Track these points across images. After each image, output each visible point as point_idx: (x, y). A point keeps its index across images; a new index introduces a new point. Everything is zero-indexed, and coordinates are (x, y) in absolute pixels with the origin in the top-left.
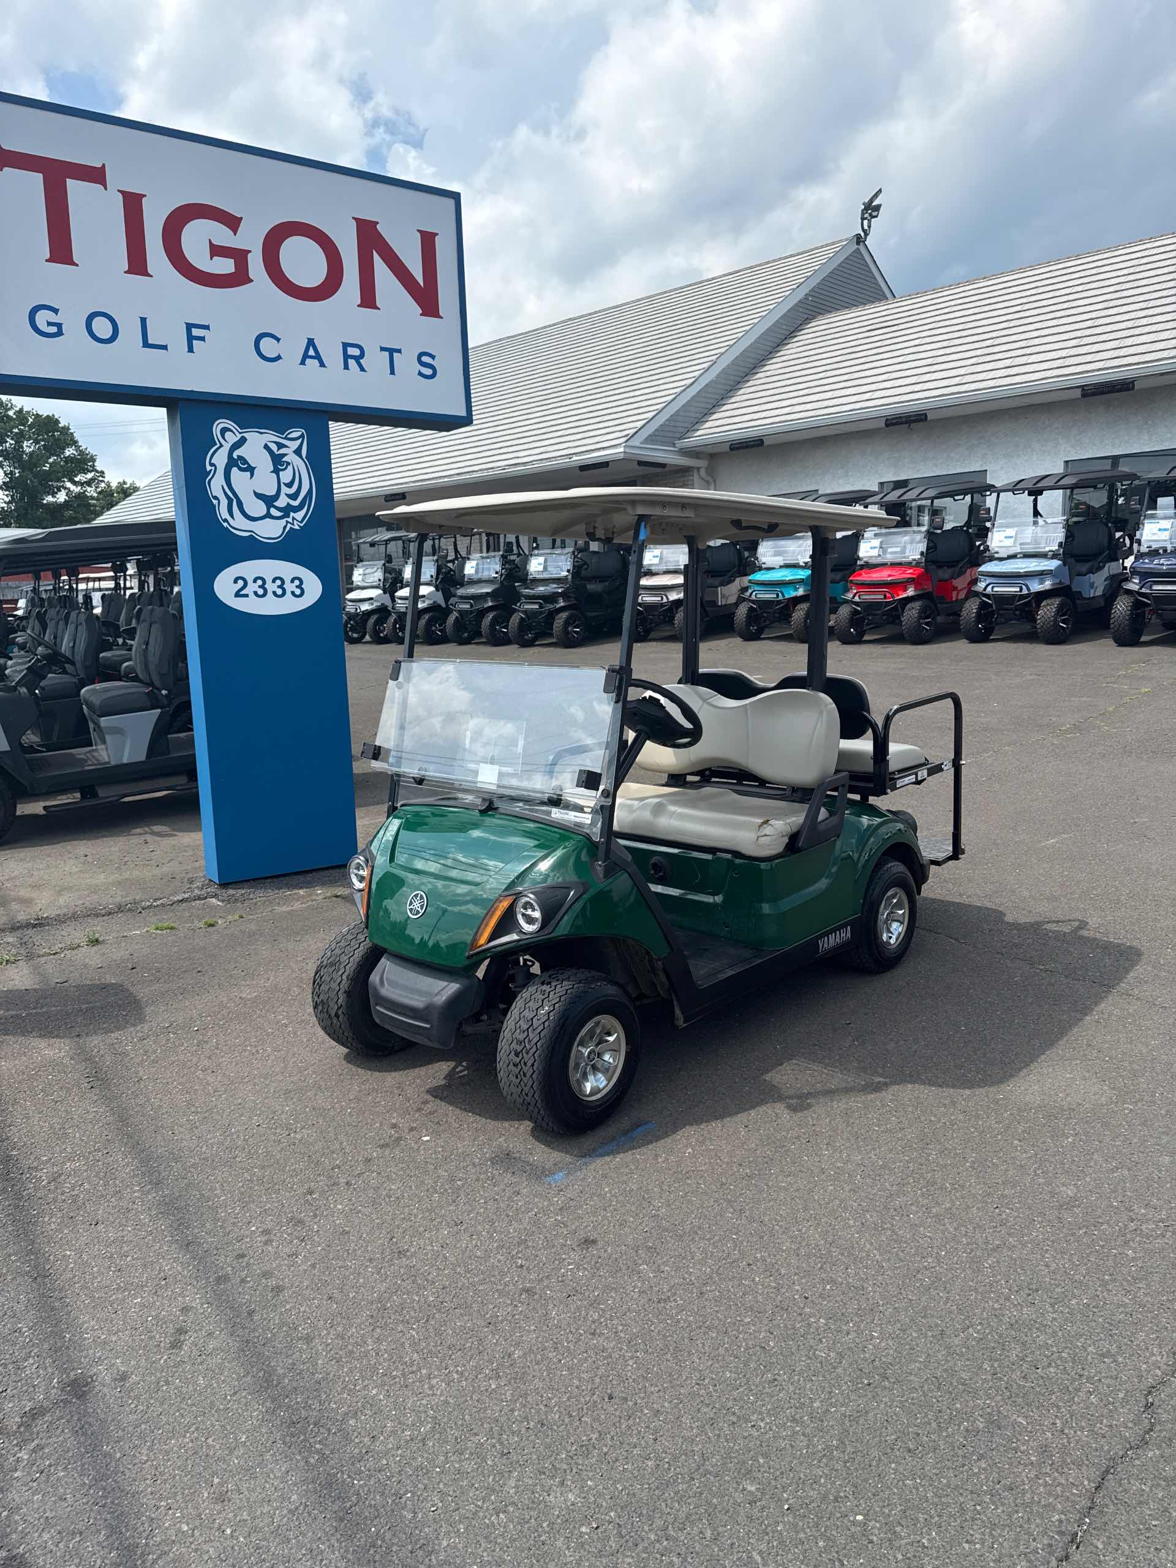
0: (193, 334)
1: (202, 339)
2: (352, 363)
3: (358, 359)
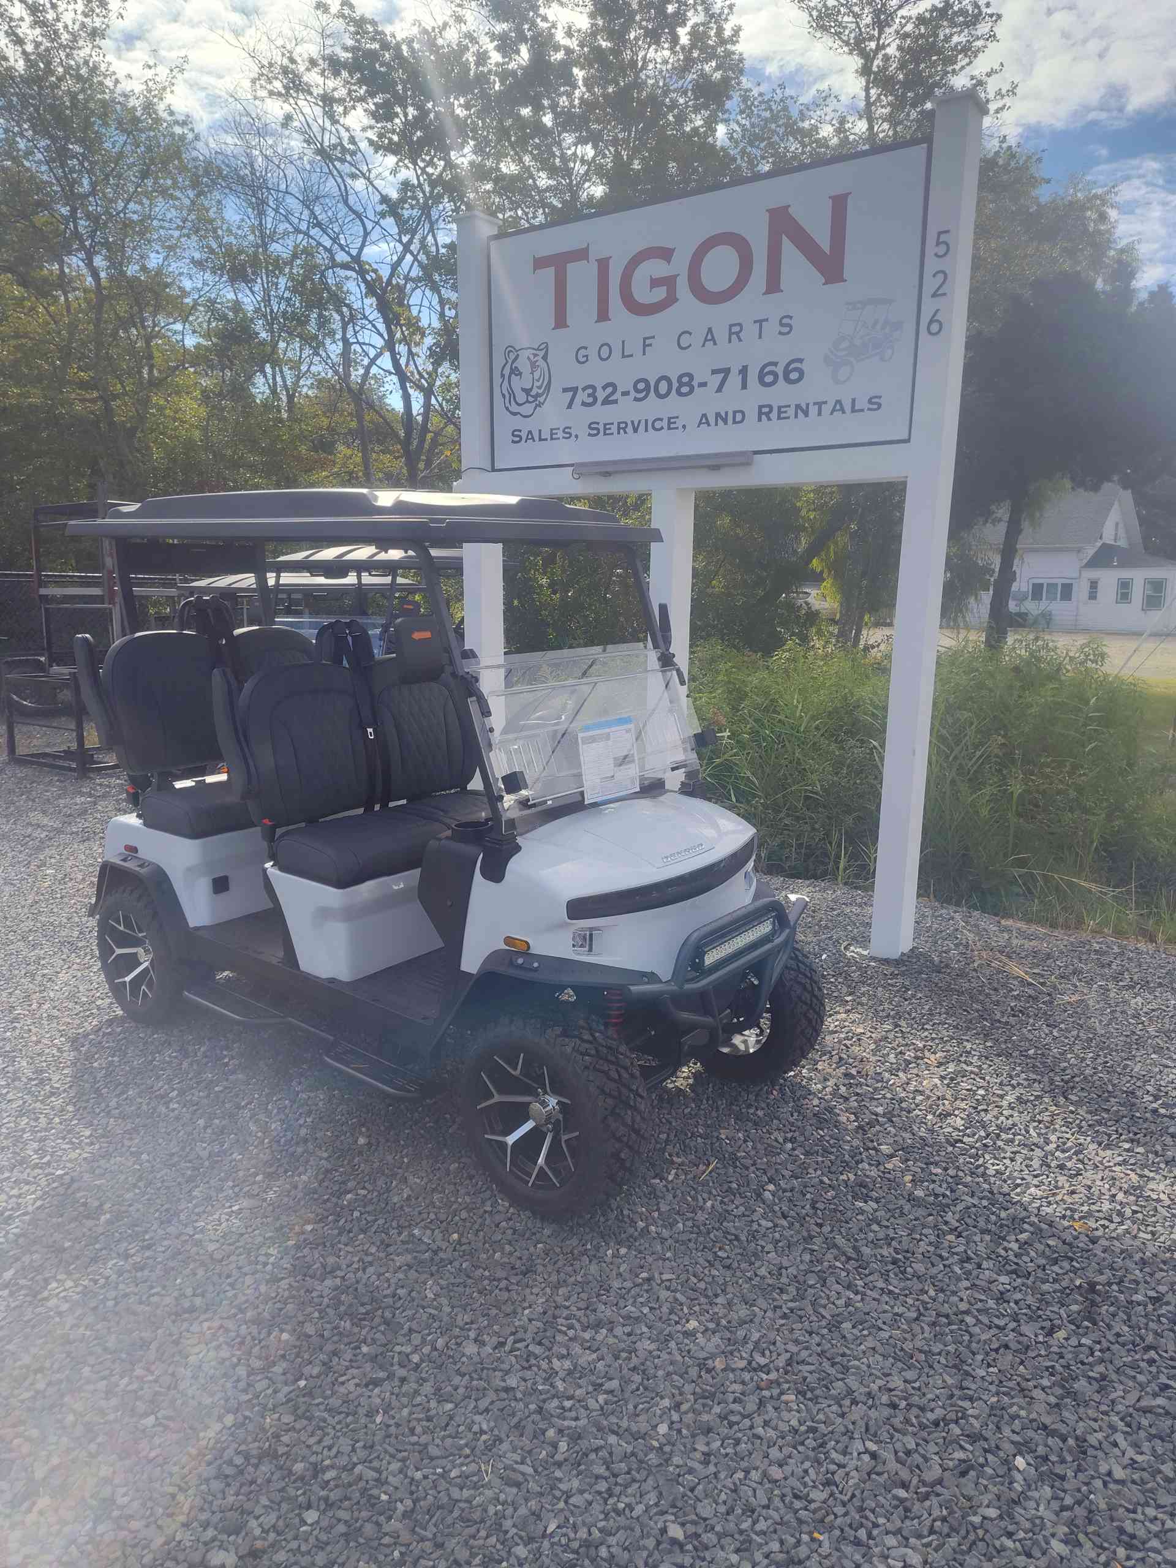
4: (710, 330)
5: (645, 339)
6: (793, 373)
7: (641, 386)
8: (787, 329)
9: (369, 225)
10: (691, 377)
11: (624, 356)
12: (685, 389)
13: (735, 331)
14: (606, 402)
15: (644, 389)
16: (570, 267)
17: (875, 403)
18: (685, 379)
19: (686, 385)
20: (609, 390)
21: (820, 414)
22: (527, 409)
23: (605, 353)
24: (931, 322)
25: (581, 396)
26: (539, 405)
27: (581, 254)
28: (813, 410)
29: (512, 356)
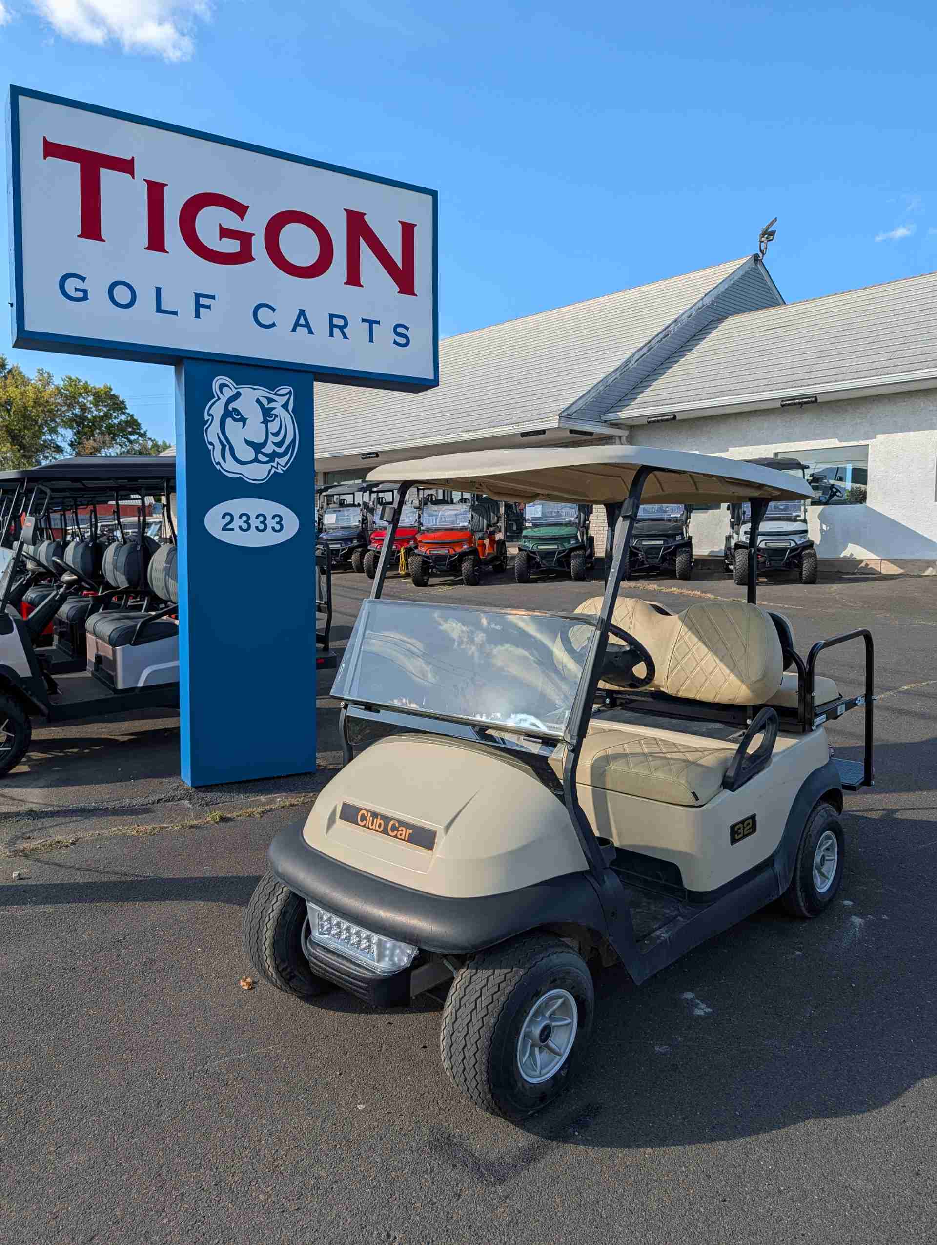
0: (200, 302)
1: (208, 307)
2: (336, 331)
3: (342, 328)
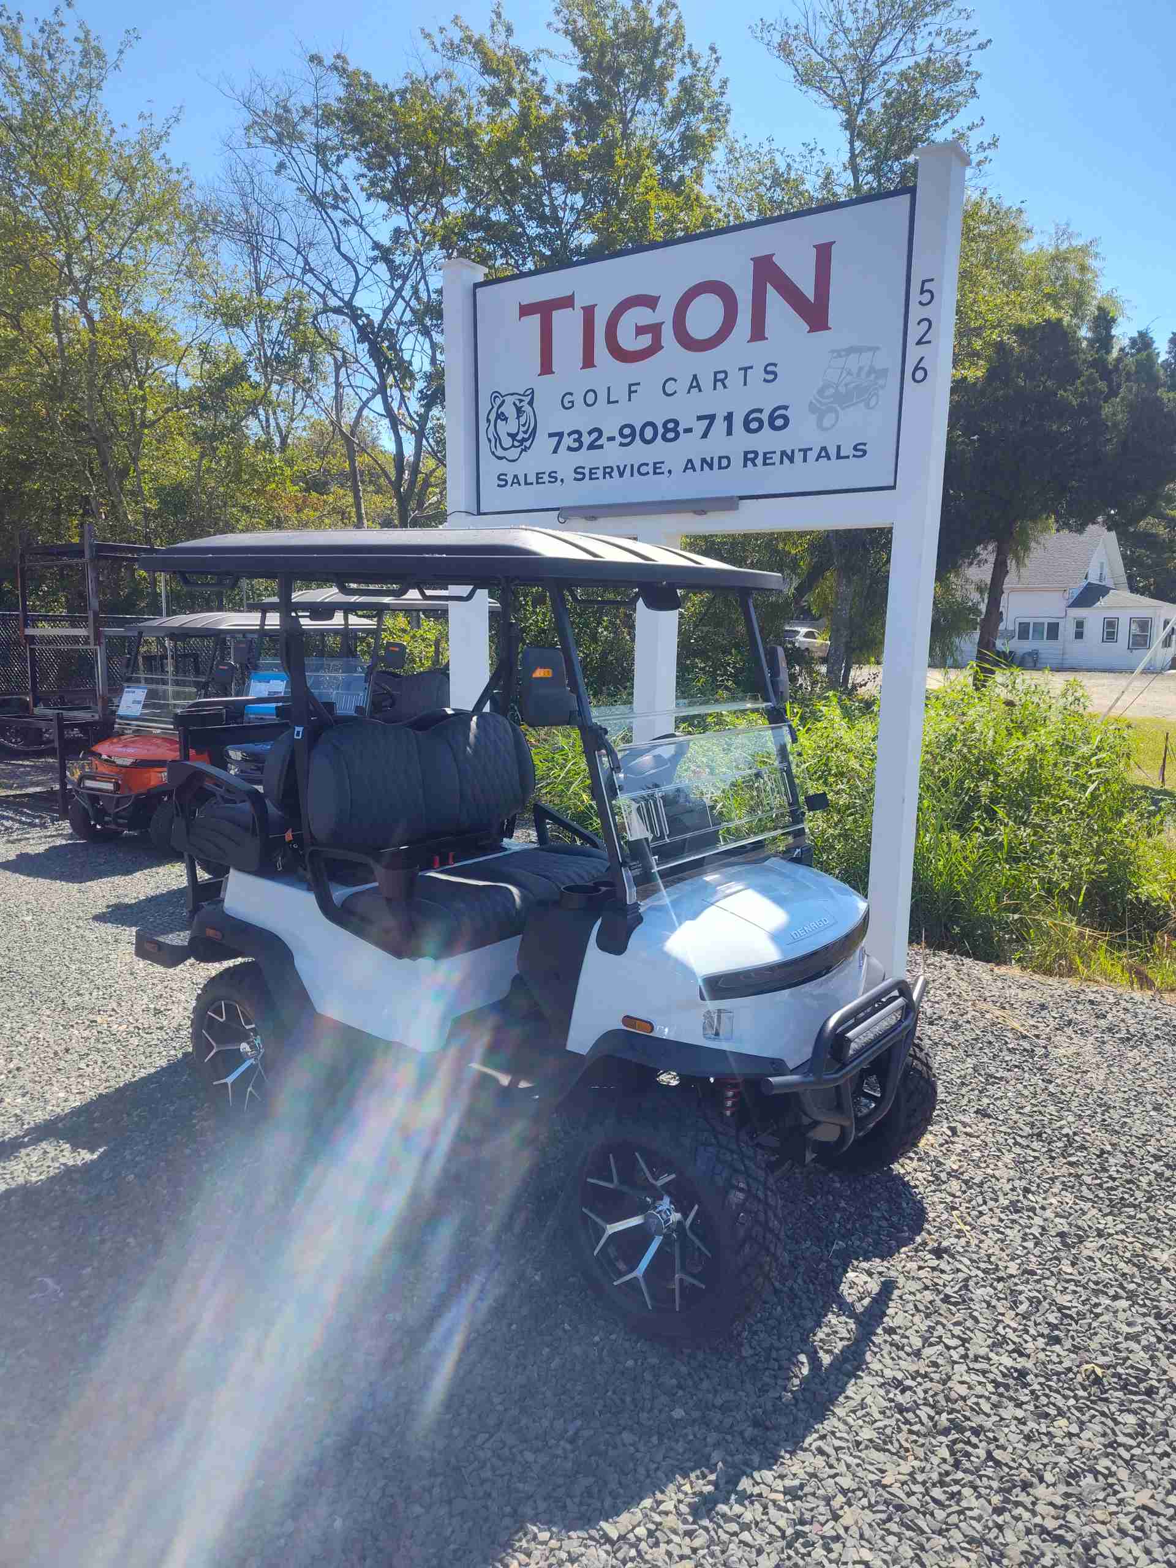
4: (695, 377)
5: (630, 385)
6: (779, 419)
7: (627, 431)
8: (771, 377)
9: (361, 271)
10: (677, 423)
11: (609, 402)
12: (671, 435)
13: (720, 379)
14: (592, 447)
15: (630, 434)
16: (556, 314)
17: (860, 450)
18: (671, 425)
19: (671, 430)
20: (595, 435)
21: (805, 460)
22: (513, 453)
23: (590, 398)
24: (916, 369)
25: (568, 441)
26: (526, 449)
27: (567, 302)
28: (798, 456)
29: (498, 401)
